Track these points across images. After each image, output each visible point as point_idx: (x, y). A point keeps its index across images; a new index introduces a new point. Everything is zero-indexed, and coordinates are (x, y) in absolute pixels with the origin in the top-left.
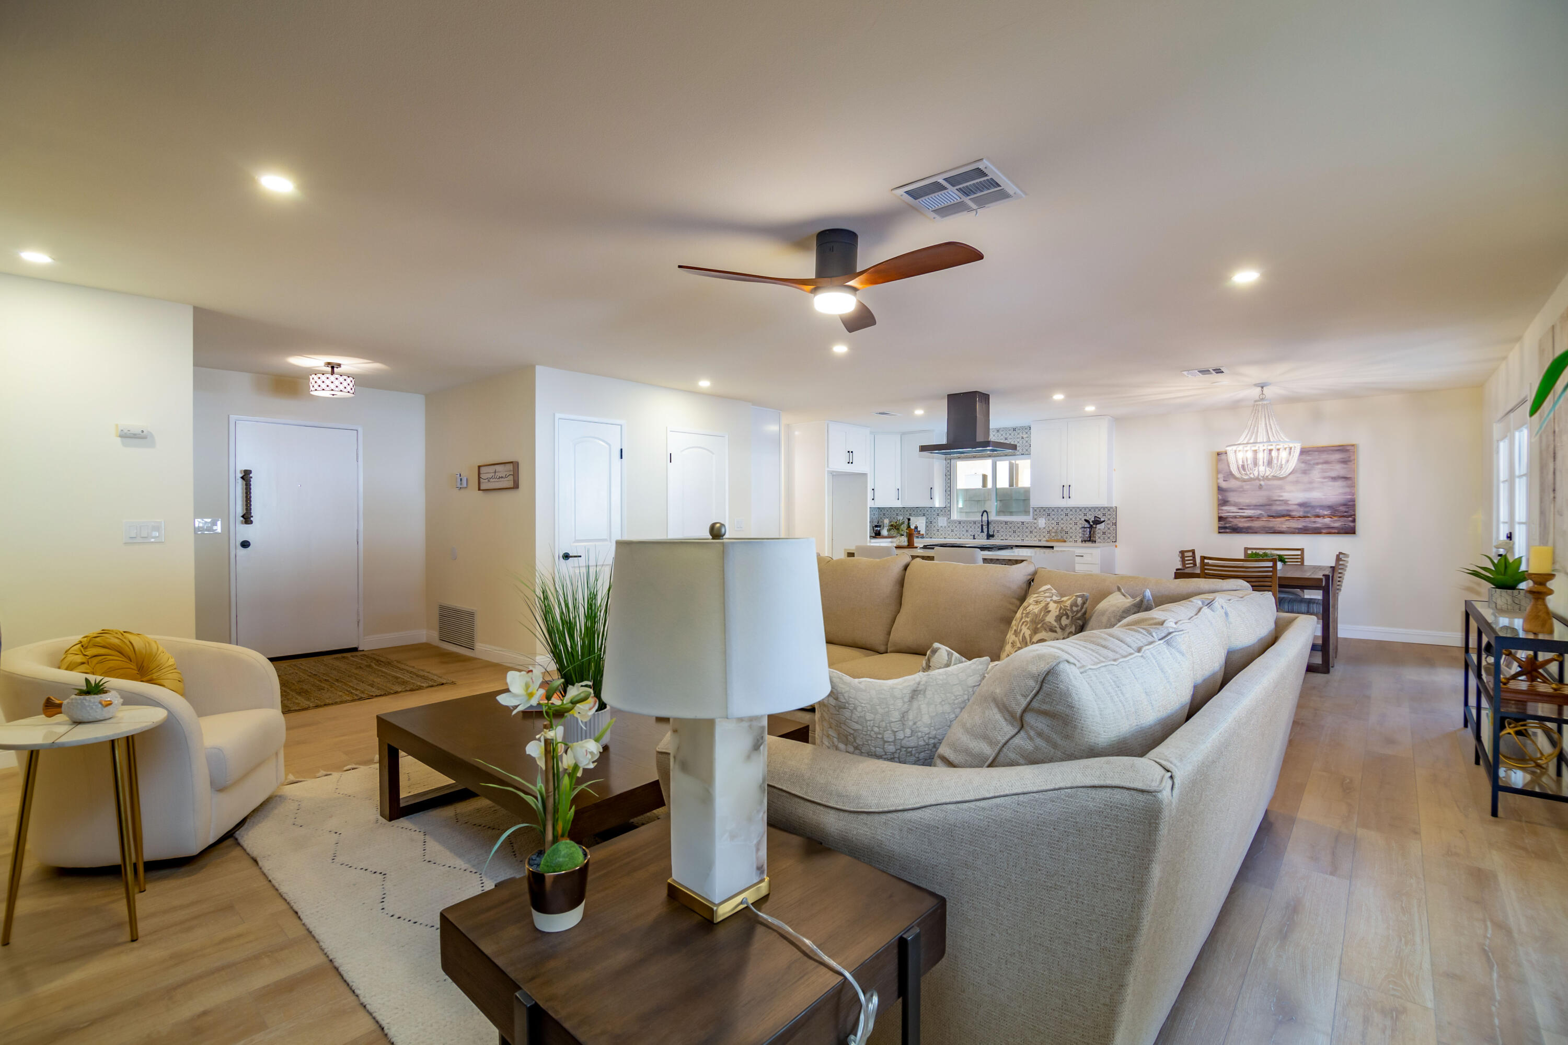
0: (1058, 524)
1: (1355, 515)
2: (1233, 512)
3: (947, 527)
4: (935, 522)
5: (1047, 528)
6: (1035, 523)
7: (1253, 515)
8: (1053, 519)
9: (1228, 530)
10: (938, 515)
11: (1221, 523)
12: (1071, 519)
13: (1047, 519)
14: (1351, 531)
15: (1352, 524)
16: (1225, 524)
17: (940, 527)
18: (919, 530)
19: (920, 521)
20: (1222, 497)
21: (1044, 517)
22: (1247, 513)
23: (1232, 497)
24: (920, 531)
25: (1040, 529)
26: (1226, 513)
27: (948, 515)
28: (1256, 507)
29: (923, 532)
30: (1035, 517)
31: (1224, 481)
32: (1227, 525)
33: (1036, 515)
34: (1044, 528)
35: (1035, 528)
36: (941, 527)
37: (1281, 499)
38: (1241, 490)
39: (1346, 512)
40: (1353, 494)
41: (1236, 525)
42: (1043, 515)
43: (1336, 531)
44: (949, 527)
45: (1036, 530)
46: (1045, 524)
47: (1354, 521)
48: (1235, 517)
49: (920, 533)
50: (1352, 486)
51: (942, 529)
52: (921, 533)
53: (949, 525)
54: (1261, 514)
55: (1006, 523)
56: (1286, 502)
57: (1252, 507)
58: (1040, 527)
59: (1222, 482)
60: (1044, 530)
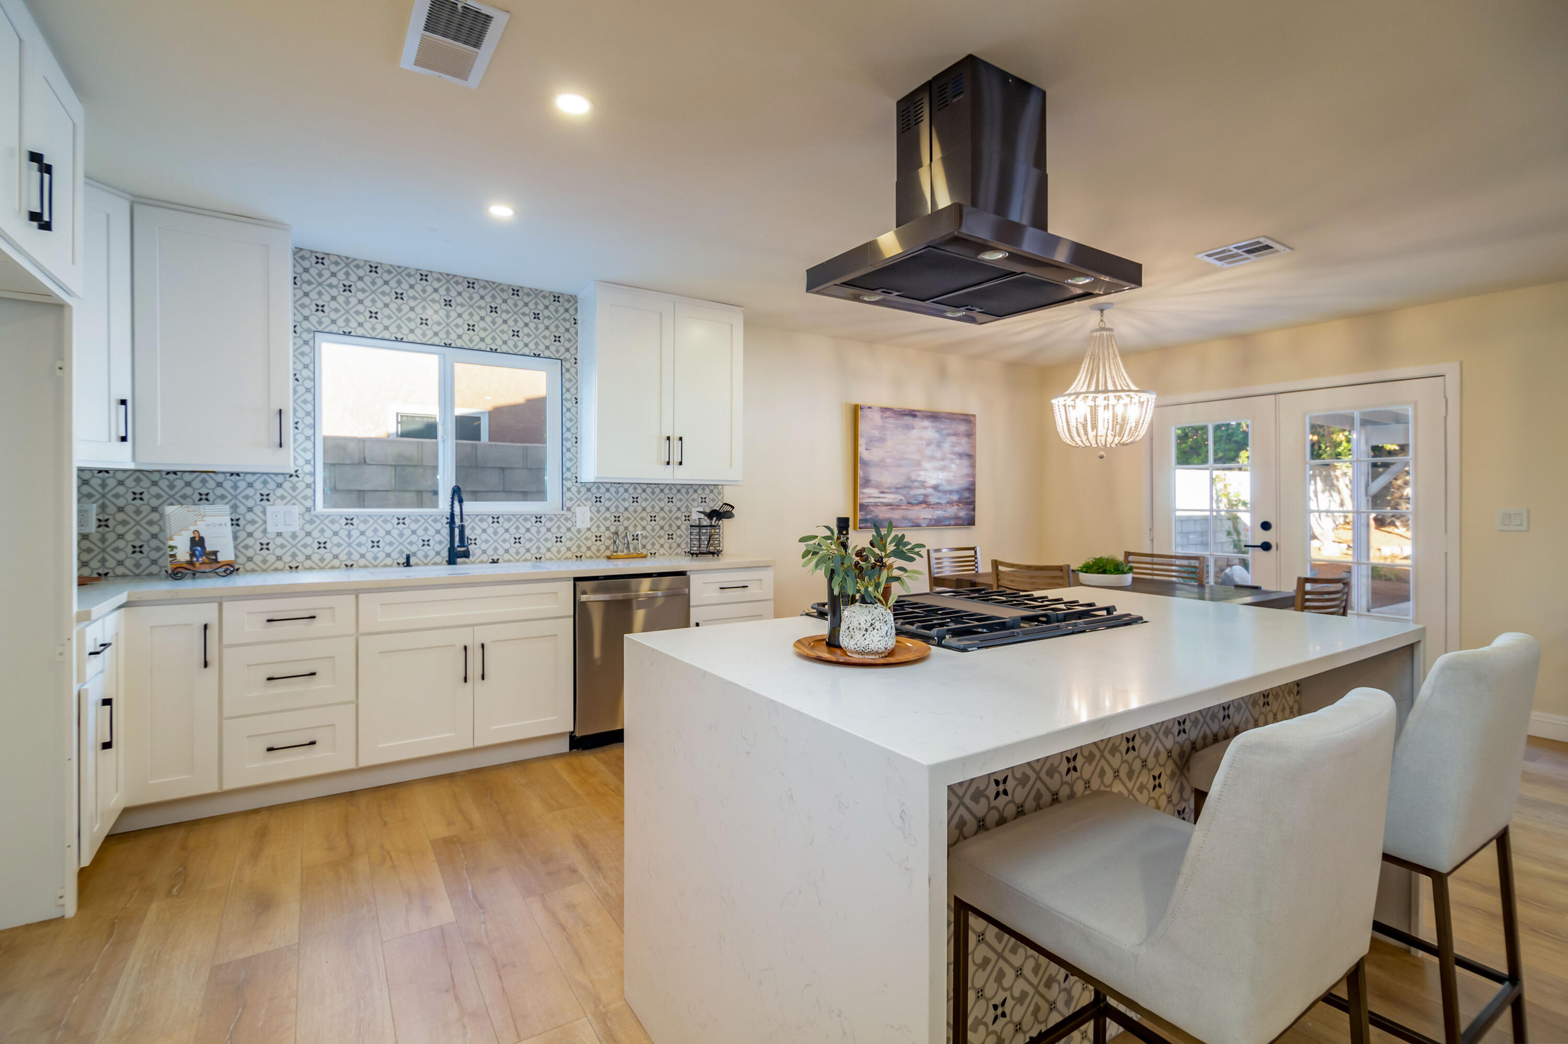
0: (617, 519)
1: (974, 502)
2: (874, 497)
3: (301, 534)
4: (253, 522)
5: (594, 529)
6: (567, 519)
7: (893, 501)
8: (608, 509)
9: (869, 525)
10: (265, 498)
11: (862, 513)
12: (644, 509)
13: (594, 509)
14: (971, 522)
15: (972, 513)
16: (866, 514)
17: (274, 536)
18: (209, 548)
19: (209, 520)
20: (864, 473)
21: (589, 503)
22: (888, 498)
23: (875, 475)
24: (215, 553)
25: (579, 531)
26: (866, 498)
27: (305, 498)
28: (897, 489)
29: (226, 555)
30: (568, 504)
31: (866, 449)
32: (868, 517)
33: (571, 499)
34: (589, 529)
35: (569, 529)
36: (279, 534)
37: (919, 479)
38: (883, 464)
39: (968, 498)
40: (973, 476)
41: (877, 516)
42: (587, 500)
43: (960, 522)
44: (308, 534)
45: (569, 535)
46: (591, 519)
47: (974, 509)
48: (876, 505)
49: (216, 561)
50: (973, 466)
51: (279, 541)
52: (221, 558)
53: (308, 528)
54: (901, 500)
55: (496, 519)
56: (923, 485)
57: (893, 490)
58: (580, 525)
59: (864, 450)
60: (589, 534)
